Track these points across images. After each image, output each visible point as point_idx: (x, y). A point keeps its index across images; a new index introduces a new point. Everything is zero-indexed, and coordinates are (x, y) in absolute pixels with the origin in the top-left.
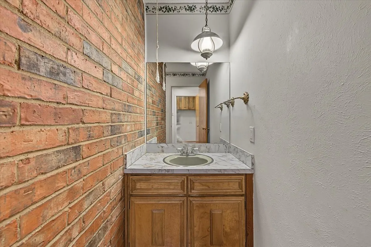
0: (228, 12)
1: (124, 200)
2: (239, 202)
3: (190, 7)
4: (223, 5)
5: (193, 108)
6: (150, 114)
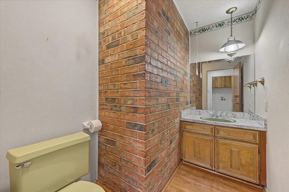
0: (253, 18)
1: (180, 132)
2: (254, 147)
3: (220, 24)
4: (248, 14)
5: (230, 86)
6: (191, 92)
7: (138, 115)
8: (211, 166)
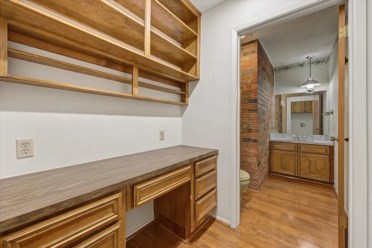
0: (327, 62)
1: (270, 150)
2: (326, 157)
3: (301, 64)
4: (324, 59)
5: (311, 111)
7: (251, 133)
8: (295, 173)
